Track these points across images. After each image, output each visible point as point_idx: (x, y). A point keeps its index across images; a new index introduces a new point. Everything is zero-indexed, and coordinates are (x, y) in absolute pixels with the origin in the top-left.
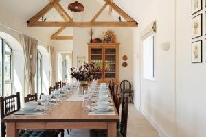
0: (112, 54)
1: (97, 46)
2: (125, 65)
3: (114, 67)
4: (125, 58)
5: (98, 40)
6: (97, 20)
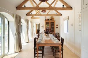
0: (53, 24)
1: (48, 21)
2: (57, 28)
3: (53, 28)
4: (57, 25)
5: (48, 20)
6: (48, 14)
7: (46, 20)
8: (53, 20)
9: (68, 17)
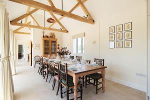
1: (47, 39)
2: (58, 48)
7: (44, 37)
8: (54, 38)
9: (85, 34)
